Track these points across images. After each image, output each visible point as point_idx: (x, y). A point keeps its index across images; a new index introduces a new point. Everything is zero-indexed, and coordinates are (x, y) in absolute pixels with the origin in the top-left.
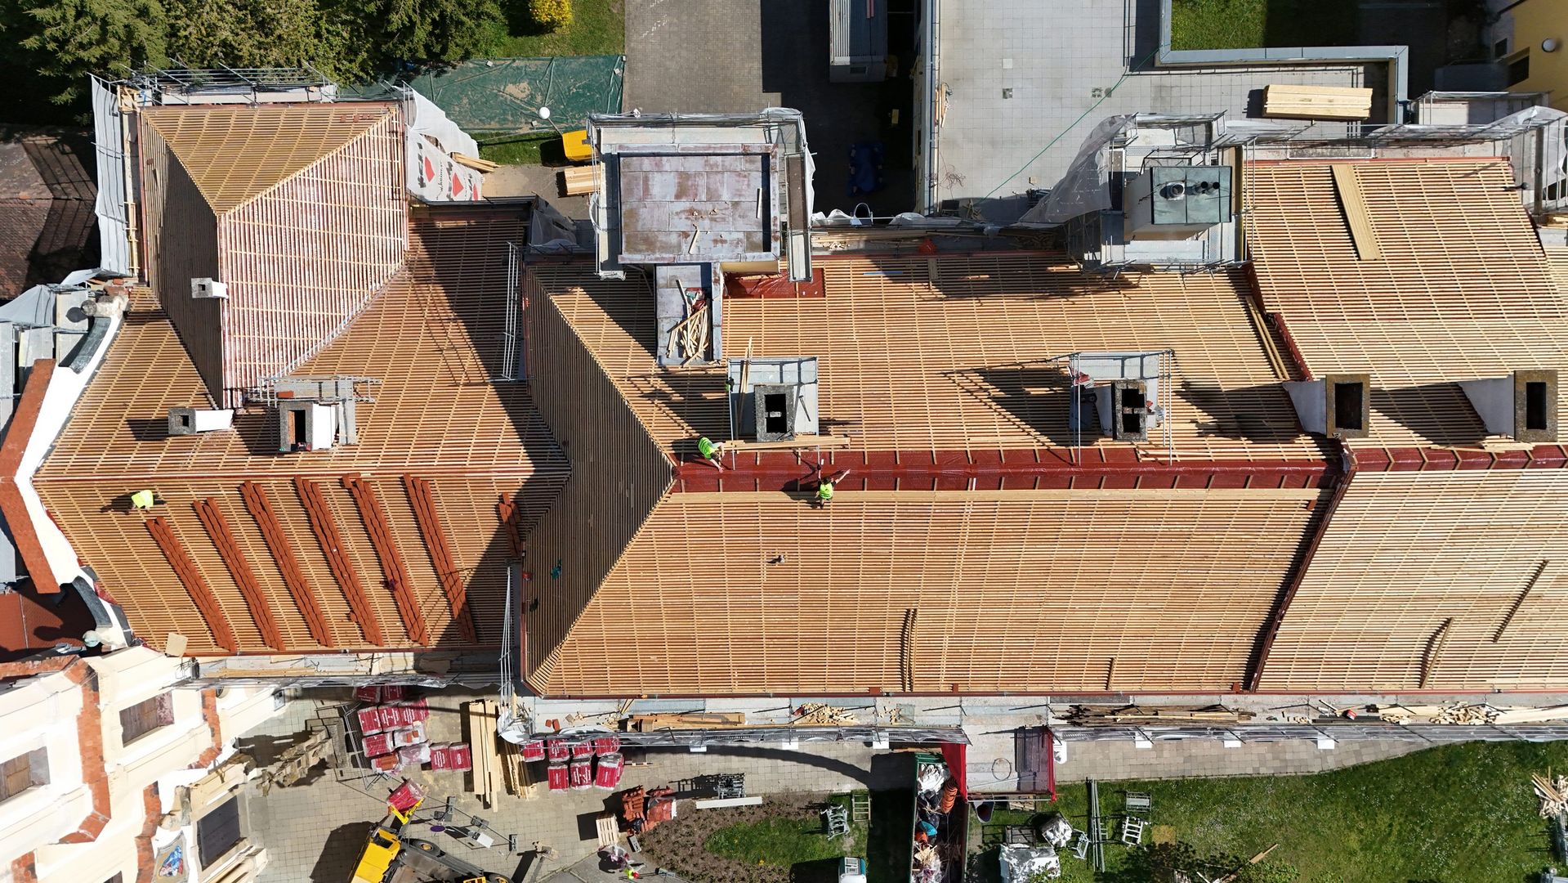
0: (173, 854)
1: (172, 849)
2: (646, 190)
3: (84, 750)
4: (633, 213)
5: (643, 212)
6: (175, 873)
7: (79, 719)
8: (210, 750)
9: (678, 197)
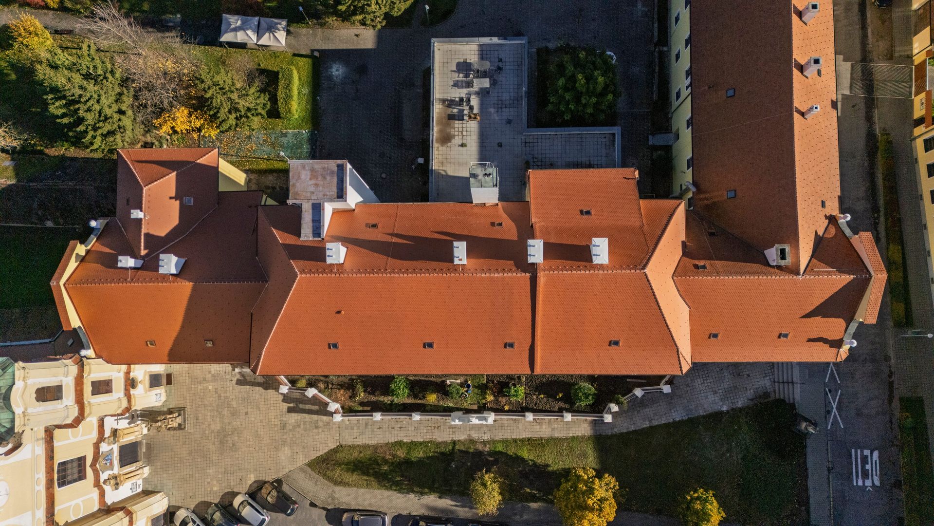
0: (108, 456)
1: (108, 454)
2: (299, 177)
3: (76, 390)
4: (294, 185)
5: (298, 185)
6: (108, 464)
7: (75, 378)
8: (127, 408)
9: (310, 179)
